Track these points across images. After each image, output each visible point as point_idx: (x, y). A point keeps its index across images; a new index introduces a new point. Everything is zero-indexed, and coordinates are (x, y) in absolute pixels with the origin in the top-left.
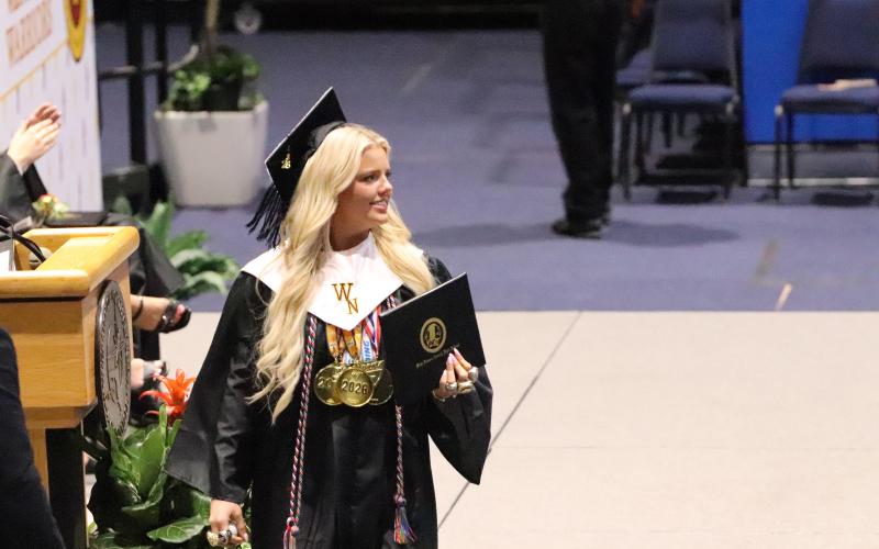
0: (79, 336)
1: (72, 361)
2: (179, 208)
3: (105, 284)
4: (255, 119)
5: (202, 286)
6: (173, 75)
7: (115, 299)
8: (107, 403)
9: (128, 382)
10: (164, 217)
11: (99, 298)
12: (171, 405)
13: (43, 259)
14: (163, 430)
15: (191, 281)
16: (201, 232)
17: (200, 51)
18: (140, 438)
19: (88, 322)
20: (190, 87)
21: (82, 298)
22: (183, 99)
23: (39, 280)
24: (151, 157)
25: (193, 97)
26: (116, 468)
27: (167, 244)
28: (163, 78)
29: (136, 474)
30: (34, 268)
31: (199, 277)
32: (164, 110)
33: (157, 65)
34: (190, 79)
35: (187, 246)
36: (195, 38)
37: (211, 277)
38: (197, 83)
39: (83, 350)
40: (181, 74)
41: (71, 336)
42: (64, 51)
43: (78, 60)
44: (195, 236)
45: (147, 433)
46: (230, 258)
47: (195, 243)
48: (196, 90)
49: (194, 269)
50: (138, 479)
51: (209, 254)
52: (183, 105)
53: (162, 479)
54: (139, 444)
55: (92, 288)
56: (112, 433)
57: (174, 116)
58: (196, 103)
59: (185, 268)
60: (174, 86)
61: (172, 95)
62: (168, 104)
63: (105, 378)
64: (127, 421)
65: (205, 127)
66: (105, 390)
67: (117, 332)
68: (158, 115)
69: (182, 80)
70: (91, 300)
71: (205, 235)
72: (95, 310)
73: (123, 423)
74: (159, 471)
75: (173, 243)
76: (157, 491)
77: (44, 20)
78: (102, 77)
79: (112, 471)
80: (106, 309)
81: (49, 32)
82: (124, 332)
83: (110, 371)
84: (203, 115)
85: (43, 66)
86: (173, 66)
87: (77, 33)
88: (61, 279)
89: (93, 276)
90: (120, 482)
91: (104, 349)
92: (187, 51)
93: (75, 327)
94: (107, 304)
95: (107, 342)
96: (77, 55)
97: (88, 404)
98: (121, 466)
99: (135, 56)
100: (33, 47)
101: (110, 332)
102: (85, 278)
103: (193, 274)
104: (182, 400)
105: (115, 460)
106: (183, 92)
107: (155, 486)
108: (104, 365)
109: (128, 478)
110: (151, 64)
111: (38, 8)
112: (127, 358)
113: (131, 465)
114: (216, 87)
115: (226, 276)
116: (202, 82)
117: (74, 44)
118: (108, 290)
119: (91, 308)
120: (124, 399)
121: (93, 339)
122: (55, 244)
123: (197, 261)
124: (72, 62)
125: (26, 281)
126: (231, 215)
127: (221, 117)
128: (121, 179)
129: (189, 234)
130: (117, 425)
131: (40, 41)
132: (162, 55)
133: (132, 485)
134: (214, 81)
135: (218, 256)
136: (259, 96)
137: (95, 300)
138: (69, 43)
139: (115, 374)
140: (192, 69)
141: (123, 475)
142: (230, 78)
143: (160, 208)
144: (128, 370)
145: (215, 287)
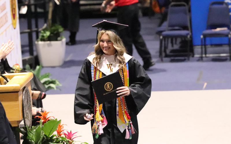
0: (18, 102)
1: (17, 108)
2: (43, 67)
3: (24, 88)
4: (62, 43)
5: (50, 88)
6: (40, 32)
7: (27, 91)
8: (26, 119)
9: (31, 114)
10: (39, 70)
11: (23, 92)
12: (43, 120)
13: (8, 81)
14: (41, 126)
15: (47, 86)
16: (49, 73)
17: (47, 25)
18: (35, 129)
19: (20, 98)
20: (45, 35)
21: (19, 92)
22: (43, 38)
23: (7, 87)
24: (35, 54)
25: (46, 37)
26: (29, 137)
27: (40, 76)
28: (37, 33)
29: (34, 138)
30: (5, 84)
31: (49, 85)
32: (38, 41)
33: (36, 29)
34: (45, 33)
35: (45, 77)
36: (46, 22)
37: (52, 85)
38: (47, 34)
39: (19, 106)
40: (42, 32)
41: (16, 102)
42: (11, 26)
43: (15, 29)
44: (47, 74)
45: (36, 127)
46: (57, 80)
47: (47, 76)
48: (47, 36)
49: (47, 83)
50: (35, 139)
51: (51, 79)
52: (43, 40)
53: (41, 139)
54: (35, 130)
55: (21, 89)
56: (27, 128)
57: (41, 43)
58: (46, 39)
59: (45, 83)
60: (40, 35)
61: (40, 37)
62: (39, 40)
63: (25, 113)
64: (31, 124)
65: (49, 45)
66: (25, 116)
67: (28, 100)
68: (36, 42)
69: (42, 33)
70: (21, 92)
71: (50, 74)
72: (22, 95)
73: (30, 125)
74: (40, 137)
75: (42, 76)
76: (40, 143)
77: (6, 18)
78: (21, 33)
79: (28, 138)
80: (25, 94)
81: (7, 21)
82: (30, 100)
83: (26, 111)
84: (48, 42)
85: (6, 30)
86: (40, 30)
87: (14, 21)
88: (13, 87)
89: (21, 86)
90: (30, 140)
91: (24, 105)
92: (43, 25)
93: (17, 99)
94: (25, 93)
95: (25, 103)
96: (15, 27)
97: (21, 120)
98: (30, 136)
99: (30, 27)
100: (3, 25)
101: (26, 101)
102: (19, 86)
103: (47, 85)
104: (46, 118)
105: (28, 135)
106: (43, 36)
107: (39, 141)
108: (25, 109)
109: (32, 139)
110: (34, 29)
111: (4, 15)
112: (31, 107)
113: (32, 136)
114: (52, 35)
115: (56, 85)
116: (48, 33)
117: (14, 24)
118: (25, 89)
119: (21, 94)
120: (30, 118)
121: (22, 103)
122: (11, 77)
123: (48, 81)
124: (13, 29)
125: (3, 88)
126: (57, 68)
127: (53, 43)
128: (27, 60)
129: (46, 74)
130: (28, 125)
131: (5, 24)
132: (37, 26)
133: (33, 141)
134: (51, 33)
135: (54, 80)
136: (63, 37)
137: (22, 92)
138: (13, 24)
139: (28, 112)
140: (45, 30)
141: (31, 138)
142: (55, 32)
143: (38, 67)
144: (31, 111)
145: (53, 88)
